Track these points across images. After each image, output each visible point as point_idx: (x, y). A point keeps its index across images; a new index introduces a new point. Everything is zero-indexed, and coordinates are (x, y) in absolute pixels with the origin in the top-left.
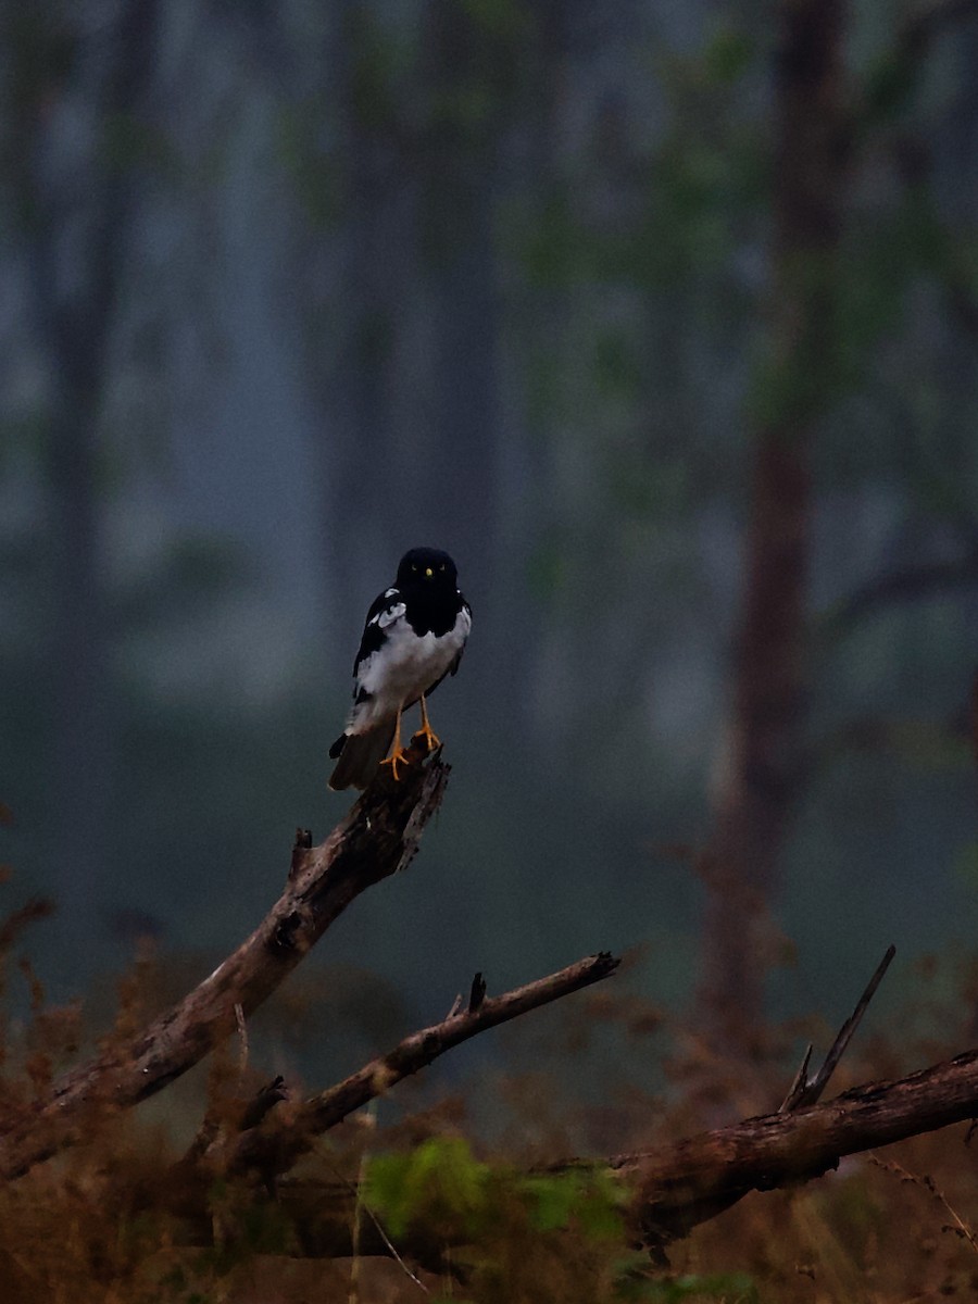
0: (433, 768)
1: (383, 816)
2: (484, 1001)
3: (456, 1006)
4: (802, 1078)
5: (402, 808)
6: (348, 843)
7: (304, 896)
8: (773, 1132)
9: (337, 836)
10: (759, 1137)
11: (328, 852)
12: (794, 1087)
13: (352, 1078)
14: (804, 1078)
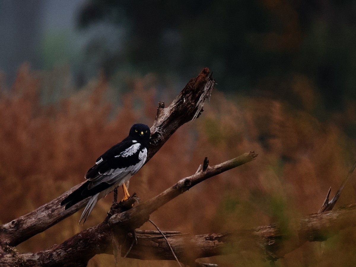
0: (209, 81)
1: (190, 98)
2: (208, 167)
3: (199, 169)
4: (327, 200)
5: (197, 95)
6: (177, 107)
7: (160, 126)
8: (315, 220)
9: (173, 104)
10: (309, 222)
11: (170, 110)
12: (323, 204)
13: (161, 194)
14: (328, 201)
